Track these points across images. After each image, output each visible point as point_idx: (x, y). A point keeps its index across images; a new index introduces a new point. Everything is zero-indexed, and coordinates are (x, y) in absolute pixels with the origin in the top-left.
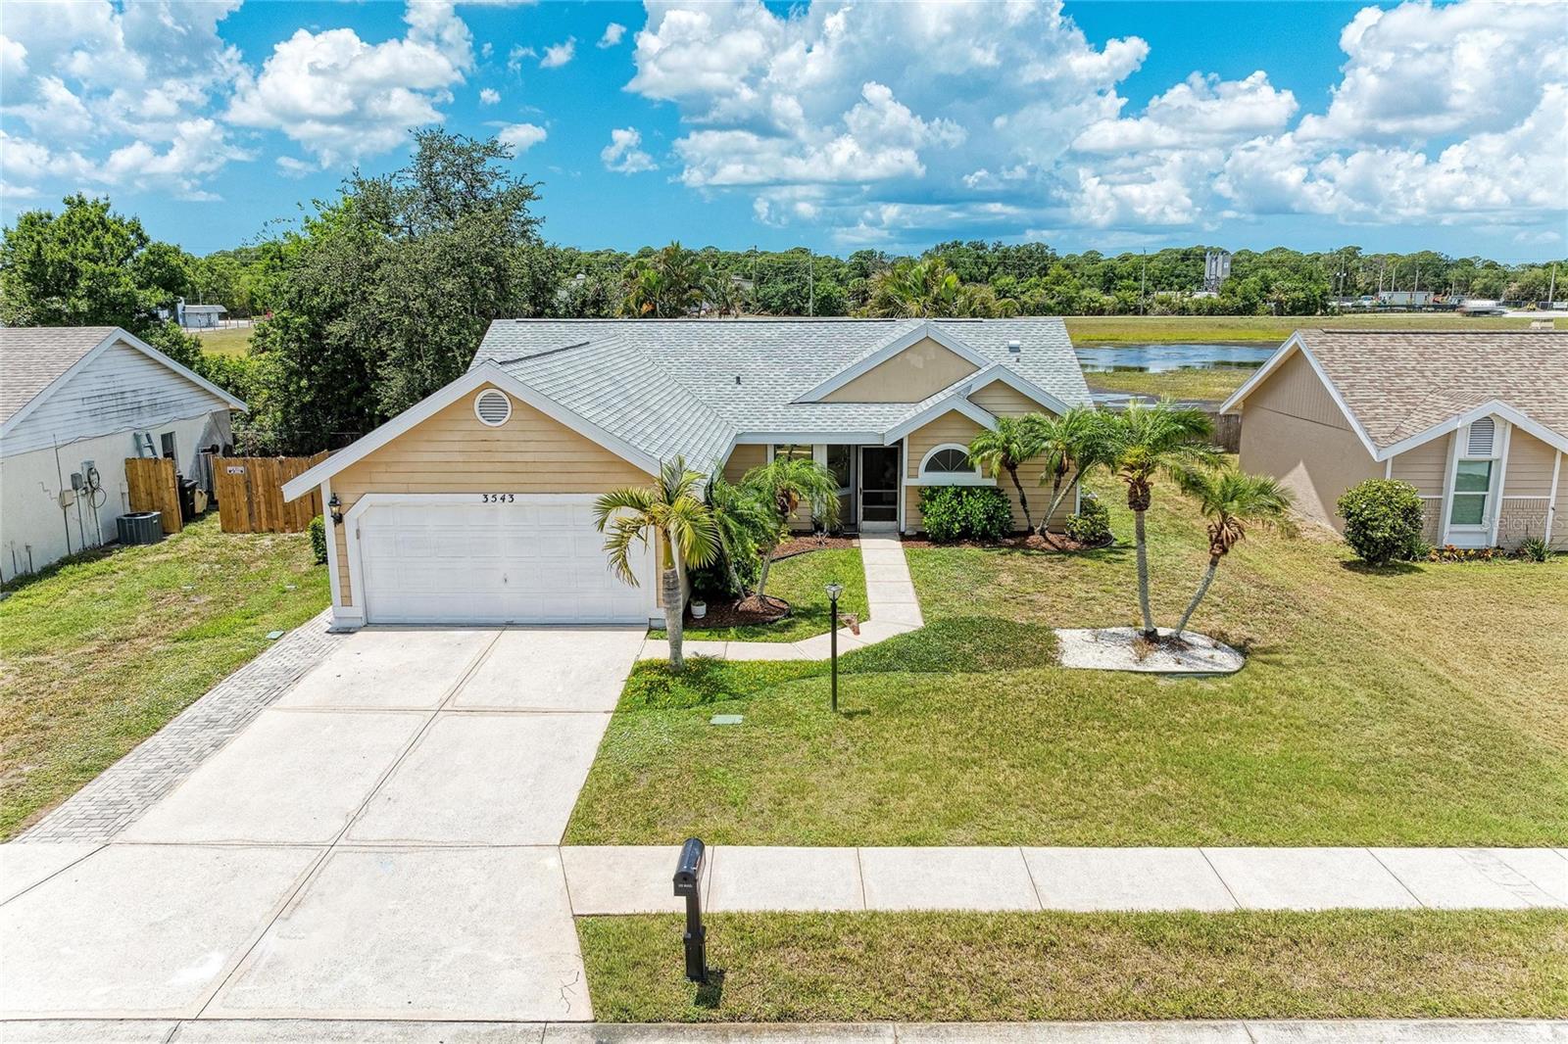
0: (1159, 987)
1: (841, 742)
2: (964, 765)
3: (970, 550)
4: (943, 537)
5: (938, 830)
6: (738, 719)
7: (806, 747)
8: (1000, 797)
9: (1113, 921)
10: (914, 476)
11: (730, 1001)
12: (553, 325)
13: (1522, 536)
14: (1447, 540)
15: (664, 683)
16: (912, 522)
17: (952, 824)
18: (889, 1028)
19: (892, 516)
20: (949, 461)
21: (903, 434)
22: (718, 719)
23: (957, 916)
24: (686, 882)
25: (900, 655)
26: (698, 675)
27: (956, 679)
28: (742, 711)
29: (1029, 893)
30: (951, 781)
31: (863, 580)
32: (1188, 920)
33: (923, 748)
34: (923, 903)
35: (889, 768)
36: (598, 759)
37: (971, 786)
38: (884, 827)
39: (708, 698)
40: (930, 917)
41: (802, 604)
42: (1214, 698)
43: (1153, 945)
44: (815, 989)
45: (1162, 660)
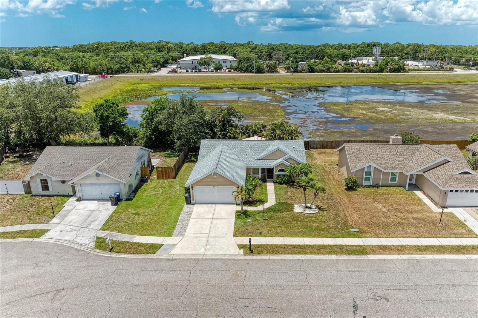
0: (294, 251)
1: (264, 224)
2: (278, 227)
3: (285, 186)
4: (280, 183)
5: (275, 235)
6: (251, 220)
7: (260, 224)
8: (282, 231)
9: (291, 245)
10: (276, 173)
11: (254, 252)
12: (213, 141)
13: (376, 183)
14: (363, 184)
15: (241, 215)
16: (275, 179)
17: (276, 235)
18: (268, 255)
19: (272, 178)
20: (282, 170)
21: (274, 167)
22: (248, 220)
23: (276, 245)
24: (250, 242)
25: (272, 209)
26: (245, 213)
27: (279, 214)
28: (251, 219)
29: (283, 242)
30: (277, 229)
31: (267, 193)
32: (299, 245)
33: (274, 225)
34: (272, 243)
35: (270, 228)
36: (235, 226)
37: (279, 230)
38: (269, 235)
39: (246, 217)
40: (273, 245)
41: (258, 199)
42: (312, 217)
43: (294, 248)
44: (262, 252)
45: (307, 211)
